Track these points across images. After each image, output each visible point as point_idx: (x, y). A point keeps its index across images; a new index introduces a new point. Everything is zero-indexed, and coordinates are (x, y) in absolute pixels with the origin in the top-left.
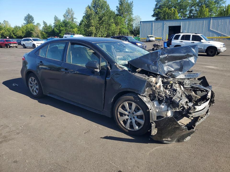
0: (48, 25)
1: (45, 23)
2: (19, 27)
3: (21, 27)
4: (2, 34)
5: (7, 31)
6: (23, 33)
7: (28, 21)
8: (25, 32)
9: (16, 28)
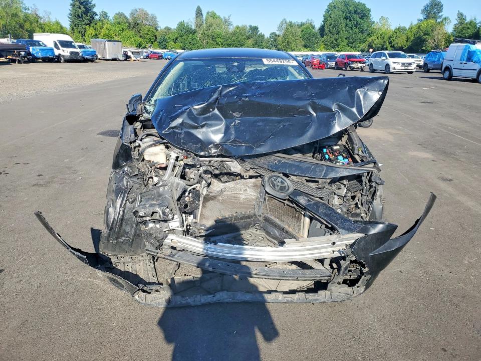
0: (468, 20)
1: (462, 15)
2: (404, 29)
3: (407, 28)
4: (370, 43)
5: (380, 39)
6: (407, 41)
7: (429, 13)
8: (412, 38)
9: (399, 30)
